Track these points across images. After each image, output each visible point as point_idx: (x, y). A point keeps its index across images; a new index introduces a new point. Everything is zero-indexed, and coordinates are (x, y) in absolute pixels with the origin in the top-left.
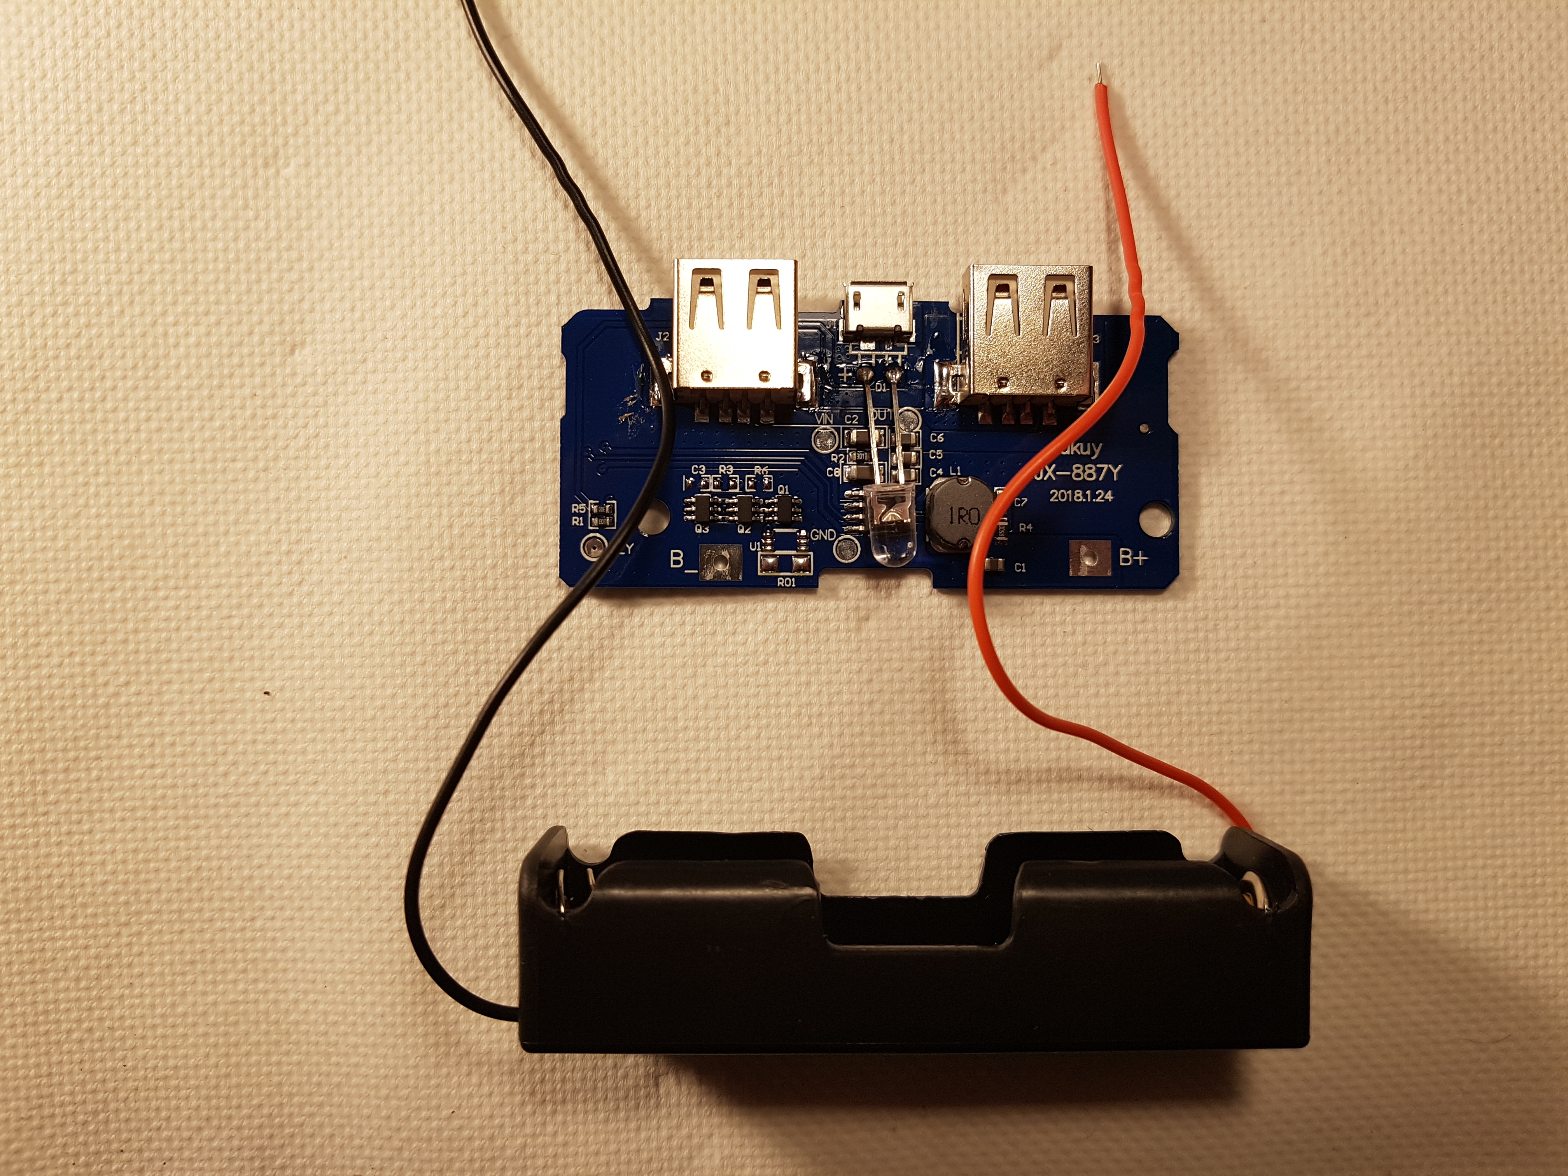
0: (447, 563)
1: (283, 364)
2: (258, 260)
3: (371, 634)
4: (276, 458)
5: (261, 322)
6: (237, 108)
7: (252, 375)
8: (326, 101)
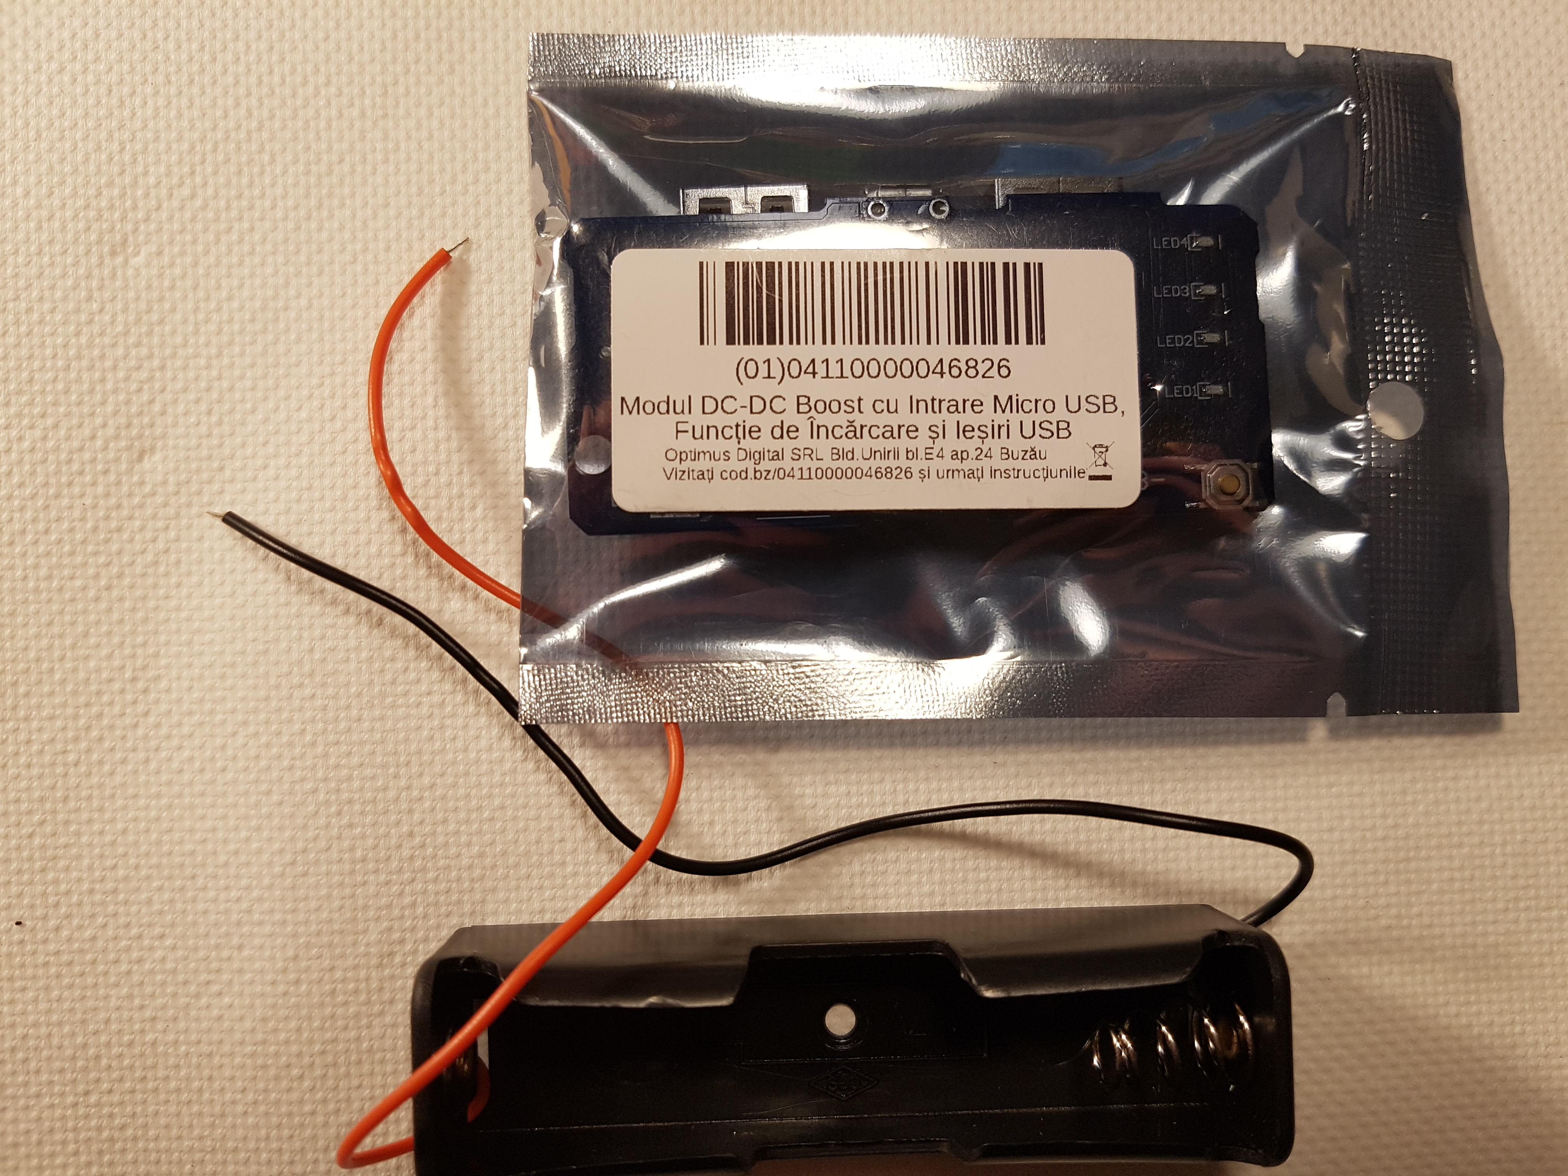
0: (308, 692)
1: (130, 472)
2: (102, 357)
3: (224, 770)
4: (120, 576)
5: (104, 425)
6: (81, 192)
7: (94, 484)
8: (181, 184)
